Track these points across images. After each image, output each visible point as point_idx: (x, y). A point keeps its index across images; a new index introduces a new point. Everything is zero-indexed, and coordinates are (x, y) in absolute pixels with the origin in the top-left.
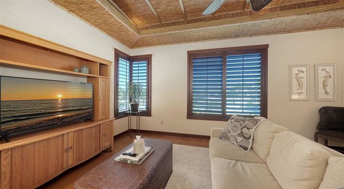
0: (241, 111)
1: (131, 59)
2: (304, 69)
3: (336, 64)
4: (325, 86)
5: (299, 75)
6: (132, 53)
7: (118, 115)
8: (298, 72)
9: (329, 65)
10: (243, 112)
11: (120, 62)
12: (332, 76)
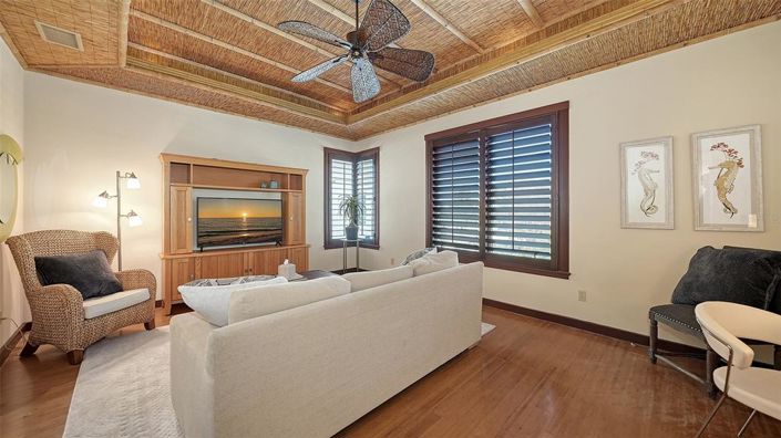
0: (510, 247)
1: (355, 158)
2: (659, 150)
3: (758, 127)
4: (722, 188)
5: (645, 166)
6: (355, 147)
7: (329, 244)
8: (642, 159)
9: (736, 131)
10: (513, 250)
11: (334, 165)
12: (746, 163)
